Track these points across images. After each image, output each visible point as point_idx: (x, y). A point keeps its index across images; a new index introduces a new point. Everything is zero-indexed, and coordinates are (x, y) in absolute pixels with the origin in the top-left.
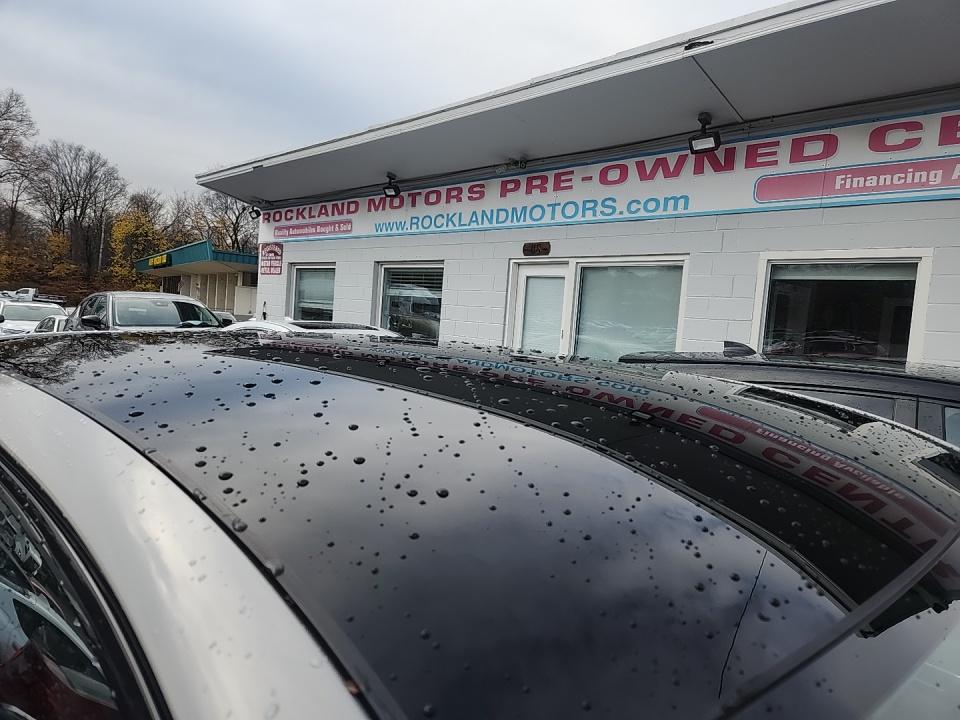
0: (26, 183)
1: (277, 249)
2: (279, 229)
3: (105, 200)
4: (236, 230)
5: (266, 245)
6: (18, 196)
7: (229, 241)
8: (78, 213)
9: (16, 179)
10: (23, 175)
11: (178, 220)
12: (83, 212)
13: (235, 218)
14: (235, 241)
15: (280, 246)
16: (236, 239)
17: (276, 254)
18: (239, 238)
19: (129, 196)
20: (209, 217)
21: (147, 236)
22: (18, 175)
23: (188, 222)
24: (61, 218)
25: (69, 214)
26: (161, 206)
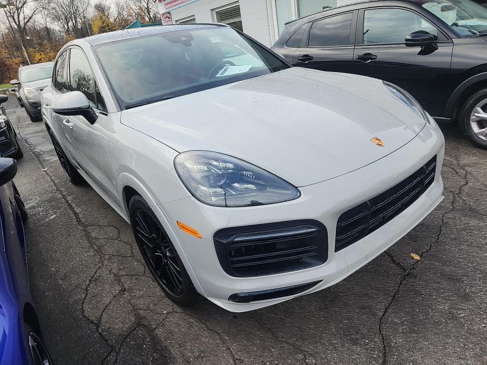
0: (46, 12)
1: (168, 15)
2: (166, 4)
3: (83, 11)
4: (149, 12)
5: (163, 14)
6: (46, 20)
7: (147, 19)
8: (74, 21)
9: (41, 11)
10: (43, 8)
11: (119, 14)
12: (76, 21)
13: (146, 5)
14: (150, 18)
15: (169, 13)
16: (150, 17)
17: (169, 18)
18: (151, 16)
19: (93, 5)
20: (134, 7)
21: (109, 26)
22: (41, 9)
23: (125, 13)
24: (68, 27)
25: (70, 24)
26: (109, 8)
